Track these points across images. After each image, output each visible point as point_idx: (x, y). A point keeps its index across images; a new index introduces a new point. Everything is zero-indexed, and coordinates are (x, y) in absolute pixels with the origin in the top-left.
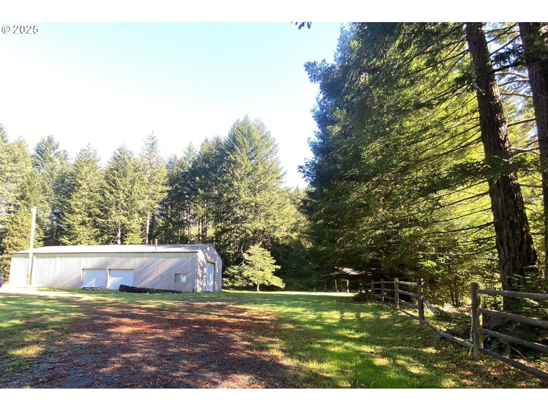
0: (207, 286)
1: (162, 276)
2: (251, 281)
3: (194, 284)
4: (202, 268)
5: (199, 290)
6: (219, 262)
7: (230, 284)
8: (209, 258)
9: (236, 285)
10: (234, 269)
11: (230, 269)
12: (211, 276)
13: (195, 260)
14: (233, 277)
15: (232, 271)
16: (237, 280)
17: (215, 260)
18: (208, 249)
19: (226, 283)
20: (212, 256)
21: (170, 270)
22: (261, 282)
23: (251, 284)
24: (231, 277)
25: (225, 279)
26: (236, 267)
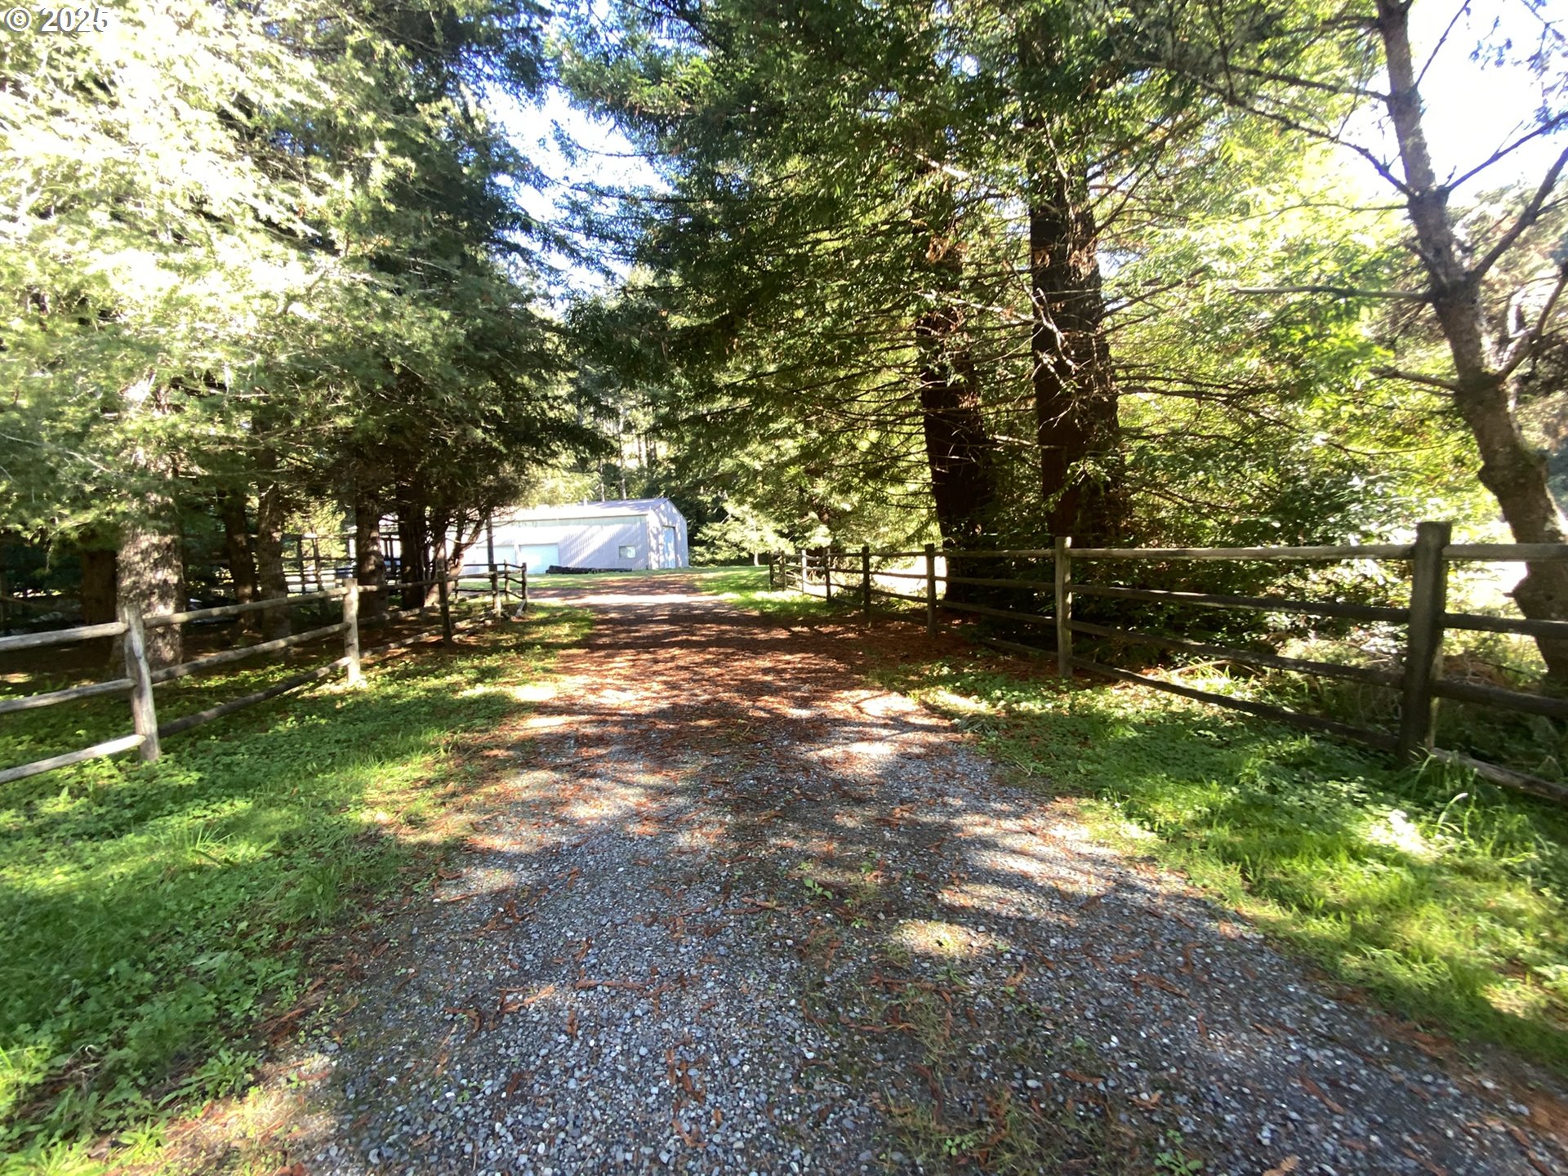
0: (666, 561)
1: (599, 550)
2: (744, 549)
3: (647, 559)
4: (656, 537)
5: (655, 566)
6: (681, 524)
7: (708, 556)
8: (665, 520)
9: (718, 557)
10: (711, 531)
11: (705, 530)
12: (671, 546)
13: (645, 526)
14: (713, 544)
15: (710, 533)
16: (720, 548)
17: (675, 521)
18: (663, 507)
19: (702, 555)
20: (670, 516)
21: (611, 541)
22: (761, 550)
23: (744, 554)
24: (710, 544)
25: (697, 549)
26: (717, 526)
